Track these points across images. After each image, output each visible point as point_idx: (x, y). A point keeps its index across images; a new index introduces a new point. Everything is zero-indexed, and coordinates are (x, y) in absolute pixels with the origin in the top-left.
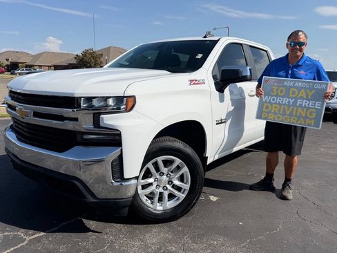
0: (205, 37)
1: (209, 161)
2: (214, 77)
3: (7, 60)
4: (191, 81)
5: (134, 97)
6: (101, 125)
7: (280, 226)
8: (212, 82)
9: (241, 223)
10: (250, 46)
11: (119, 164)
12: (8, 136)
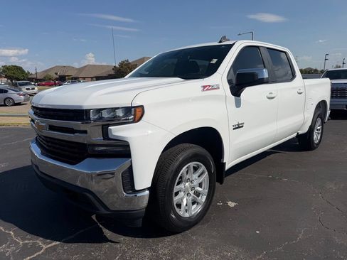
0: (220, 42)
1: (227, 167)
2: (230, 82)
3: (56, 74)
4: (204, 87)
5: (142, 107)
6: (110, 136)
7: (301, 235)
8: (227, 87)
9: (258, 232)
10: (268, 48)
11: (129, 175)
12: (32, 149)
